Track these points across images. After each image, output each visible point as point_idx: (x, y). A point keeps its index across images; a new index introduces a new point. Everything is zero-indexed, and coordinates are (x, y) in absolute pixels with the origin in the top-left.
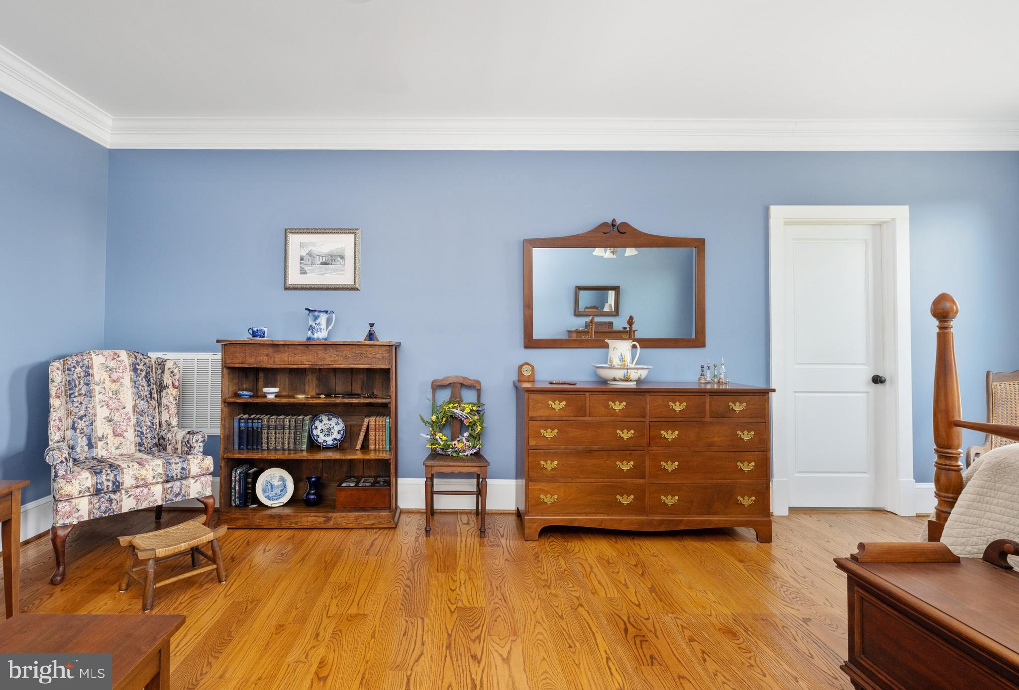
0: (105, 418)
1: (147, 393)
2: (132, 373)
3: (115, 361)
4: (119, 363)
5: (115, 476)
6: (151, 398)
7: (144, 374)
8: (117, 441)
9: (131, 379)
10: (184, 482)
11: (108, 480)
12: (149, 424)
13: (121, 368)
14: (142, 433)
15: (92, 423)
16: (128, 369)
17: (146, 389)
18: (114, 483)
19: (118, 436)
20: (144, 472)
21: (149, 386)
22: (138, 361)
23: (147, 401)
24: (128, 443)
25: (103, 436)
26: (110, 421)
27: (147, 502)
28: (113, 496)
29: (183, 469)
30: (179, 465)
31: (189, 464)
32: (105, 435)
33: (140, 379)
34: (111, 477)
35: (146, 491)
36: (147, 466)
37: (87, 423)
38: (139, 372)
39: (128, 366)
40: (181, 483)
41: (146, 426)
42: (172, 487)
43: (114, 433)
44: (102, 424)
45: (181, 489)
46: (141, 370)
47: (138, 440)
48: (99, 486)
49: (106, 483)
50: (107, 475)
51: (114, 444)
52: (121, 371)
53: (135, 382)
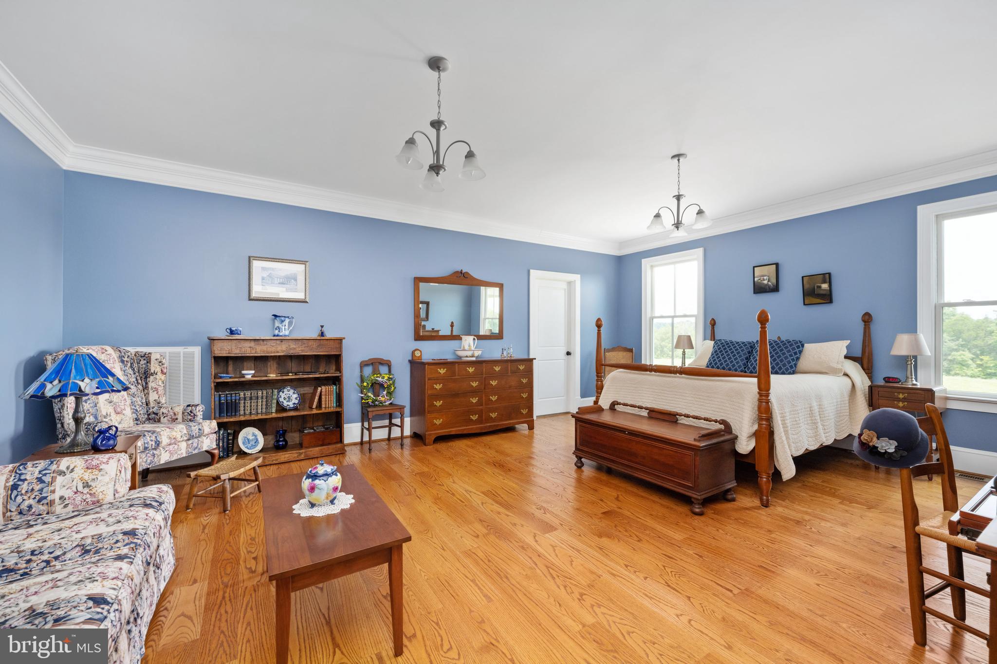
0: (106, 400)
1: (134, 380)
2: (121, 364)
3: (104, 354)
4: (108, 356)
5: (156, 437)
6: (138, 383)
7: (129, 364)
8: (119, 417)
9: (121, 369)
10: (199, 439)
11: (152, 441)
12: (140, 403)
13: (111, 360)
14: (137, 410)
15: (96, 404)
16: (117, 361)
17: (133, 376)
18: (156, 442)
19: (119, 413)
20: (174, 433)
21: (134, 374)
22: (123, 354)
23: (135, 386)
24: (127, 418)
25: (107, 414)
26: (111, 402)
27: (176, 455)
28: (155, 452)
29: (200, 429)
30: (197, 427)
31: (202, 426)
32: (109, 414)
33: (127, 368)
34: (153, 438)
35: (176, 447)
36: (175, 429)
37: (91, 405)
38: (126, 363)
39: (116, 359)
40: (198, 440)
41: (138, 405)
42: (192, 443)
43: (115, 411)
44: (104, 405)
45: (198, 445)
46: (127, 362)
47: (135, 416)
48: (146, 445)
49: (150, 443)
50: (150, 437)
51: (117, 420)
52: (111, 362)
53: (124, 371)
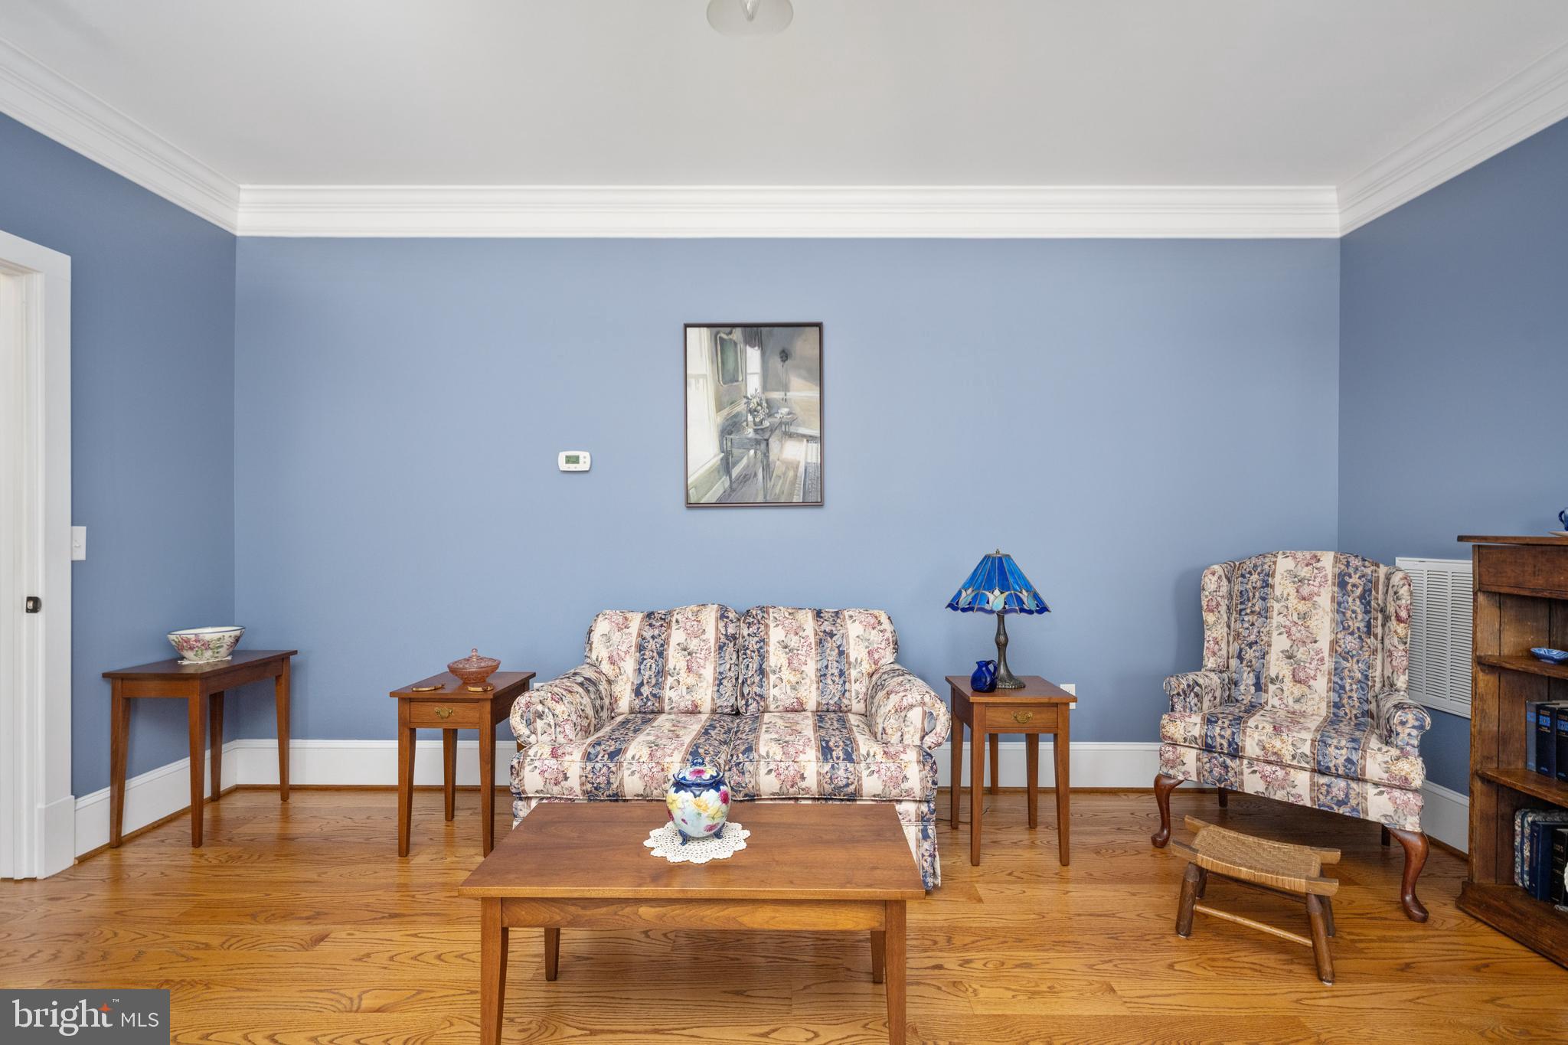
0: (1282, 652)
1: (1362, 625)
2: (1336, 589)
3: (1310, 568)
4: (1316, 571)
5: (1233, 733)
6: (1369, 633)
7: (1359, 592)
8: (1298, 690)
9: (1333, 599)
10: (1353, 785)
11: (1222, 737)
12: (1359, 675)
13: (1318, 580)
14: (1343, 687)
15: (1264, 655)
16: (1330, 582)
17: (1360, 617)
18: (1230, 744)
19: (1300, 682)
20: (1278, 744)
21: (1367, 612)
22: (1351, 570)
23: (1360, 637)
24: (1316, 696)
25: (1277, 677)
26: (1290, 657)
27: (1284, 792)
28: (1228, 761)
29: (1349, 760)
30: (1344, 751)
31: (1363, 757)
32: (1280, 678)
33: (1350, 600)
34: (1228, 733)
35: (1280, 773)
36: (1284, 736)
37: (1257, 654)
38: (1349, 587)
39: (1330, 577)
40: (1348, 785)
41: (1352, 678)
42: (1329, 786)
43: (1294, 677)
44: (1277, 660)
45: (1347, 795)
46: (1354, 586)
47: (1334, 697)
48: (1209, 741)
49: (1218, 739)
50: (1222, 728)
51: (1292, 693)
52: (1316, 583)
53: (1339, 604)
